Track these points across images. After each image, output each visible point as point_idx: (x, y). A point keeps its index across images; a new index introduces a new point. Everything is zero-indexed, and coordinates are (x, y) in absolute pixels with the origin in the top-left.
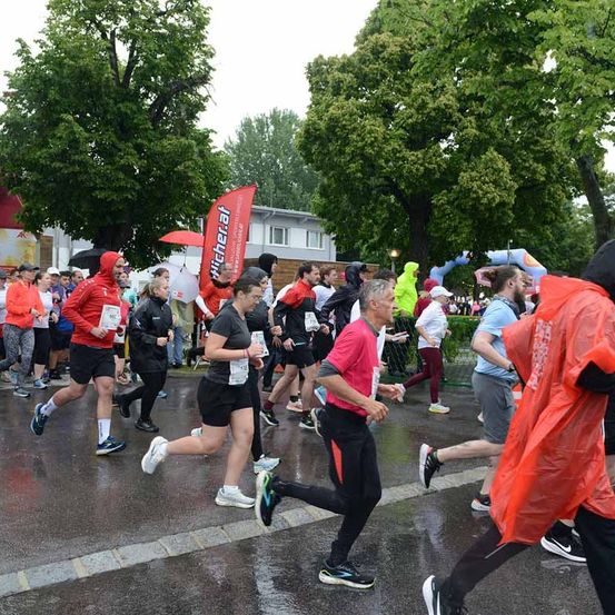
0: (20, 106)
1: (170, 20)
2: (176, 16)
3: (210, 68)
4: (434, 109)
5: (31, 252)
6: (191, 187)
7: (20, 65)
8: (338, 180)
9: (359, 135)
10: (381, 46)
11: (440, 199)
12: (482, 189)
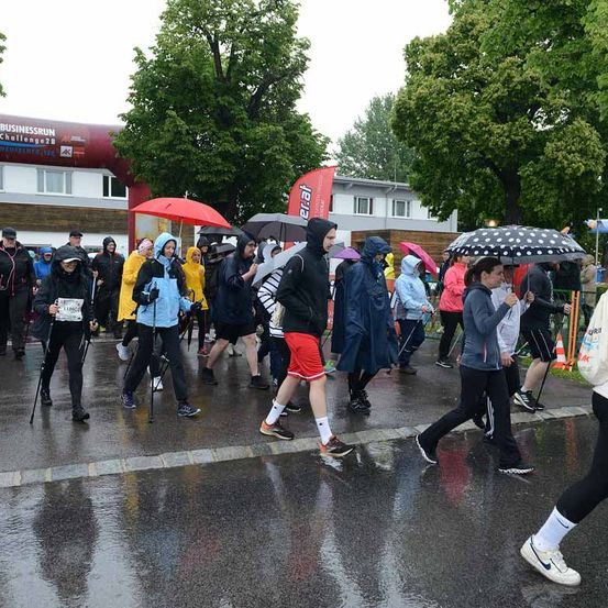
0: (143, 104)
1: (264, 20)
2: (269, 15)
3: (307, 59)
4: (520, 83)
7: (138, 70)
8: (427, 155)
9: (446, 112)
10: (470, 24)
11: (526, 170)
12: (567, 159)
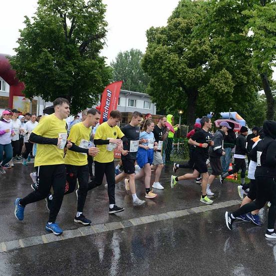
0: (25, 44)
1: (89, 10)
2: (92, 8)
3: (106, 31)
4: (200, 51)
5: (28, 106)
6: (96, 81)
7: (26, 27)
8: (158, 80)
9: (168, 61)
10: (178, 23)
11: (201, 89)
12: (219, 86)
